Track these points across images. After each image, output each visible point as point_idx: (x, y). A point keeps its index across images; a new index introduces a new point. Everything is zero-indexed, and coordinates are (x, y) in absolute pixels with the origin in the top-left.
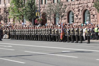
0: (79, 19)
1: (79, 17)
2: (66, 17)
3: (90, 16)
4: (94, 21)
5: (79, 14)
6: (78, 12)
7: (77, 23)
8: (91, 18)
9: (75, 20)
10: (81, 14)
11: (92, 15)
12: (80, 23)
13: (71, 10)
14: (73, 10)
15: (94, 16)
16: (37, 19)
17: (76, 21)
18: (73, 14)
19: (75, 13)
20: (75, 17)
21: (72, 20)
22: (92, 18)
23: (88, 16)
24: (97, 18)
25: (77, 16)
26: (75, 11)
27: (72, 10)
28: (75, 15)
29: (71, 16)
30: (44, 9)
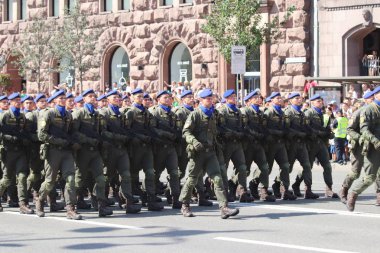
0: (148, 78)
1: (149, 70)
2: (100, 71)
3: (189, 68)
5: (148, 58)
6: (146, 53)
8: (194, 76)
9: (132, 81)
10: (156, 59)
11: (200, 65)
13: (117, 43)
14: (126, 44)
15: (205, 66)
17: (136, 85)
18: (126, 60)
19: (132, 57)
20: (134, 71)
21: (123, 81)
22: (198, 76)
23: (182, 67)
24: (216, 77)
25: (141, 68)
26: (132, 47)
27: (123, 45)
28: (132, 61)
29: (117, 65)
30: (15, 40)
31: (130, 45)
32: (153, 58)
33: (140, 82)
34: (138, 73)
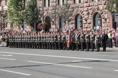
0: (88, 24)
1: (89, 21)
2: (74, 21)
3: (101, 20)
4: (106, 26)
5: (88, 17)
6: (87, 16)
7: (86, 28)
8: (102, 23)
9: (83, 25)
10: (91, 18)
11: (104, 19)
12: (90, 28)
13: (79, 13)
14: (82, 13)
15: (106, 20)
16: (40, 24)
18: (81, 18)
19: (83, 17)
20: (84, 21)
21: (80, 24)
22: (104, 23)
23: (99, 20)
24: (109, 23)
25: (86, 20)
26: (83, 15)
27: (80, 14)
28: (83, 19)
29: (79, 20)
30: (47, 13)
31: (82, 14)
33: (86, 25)
34: (85, 22)
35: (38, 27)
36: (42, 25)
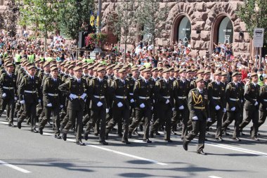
0: (203, 39)
1: (204, 34)
2: (171, 32)
3: (231, 34)
4: (242, 48)
5: (204, 25)
6: (203, 22)
7: (197, 49)
8: (234, 40)
9: (192, 41)
10: (209, 27)
11: (238, 33)
12: (207, 50)
13: (183, 13)
14: (190, 15)
15: (242, 34)
16: (91, 35)
17: (194, 44)
18: (189, 25)
19: (193, 24)
20: (194, 34)
21: (186, 40)
22: (236, 41)
23: (227, 33)
24: (249, 42)
25: (198, 32)
27: (187, 15)
28: (193, 27)
29: (183, 30)
30: (114, 7)
31: (192, 16)
32: (207, 26)
33: (197, 42)
34: (197, 36)
35: (88, 42)
36: (95, 36)
